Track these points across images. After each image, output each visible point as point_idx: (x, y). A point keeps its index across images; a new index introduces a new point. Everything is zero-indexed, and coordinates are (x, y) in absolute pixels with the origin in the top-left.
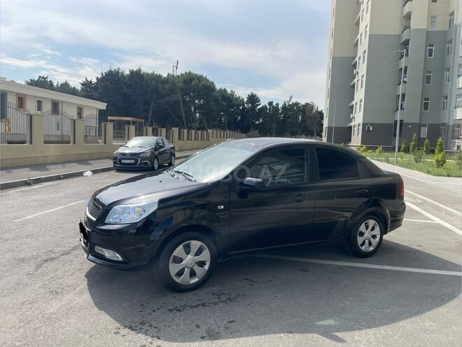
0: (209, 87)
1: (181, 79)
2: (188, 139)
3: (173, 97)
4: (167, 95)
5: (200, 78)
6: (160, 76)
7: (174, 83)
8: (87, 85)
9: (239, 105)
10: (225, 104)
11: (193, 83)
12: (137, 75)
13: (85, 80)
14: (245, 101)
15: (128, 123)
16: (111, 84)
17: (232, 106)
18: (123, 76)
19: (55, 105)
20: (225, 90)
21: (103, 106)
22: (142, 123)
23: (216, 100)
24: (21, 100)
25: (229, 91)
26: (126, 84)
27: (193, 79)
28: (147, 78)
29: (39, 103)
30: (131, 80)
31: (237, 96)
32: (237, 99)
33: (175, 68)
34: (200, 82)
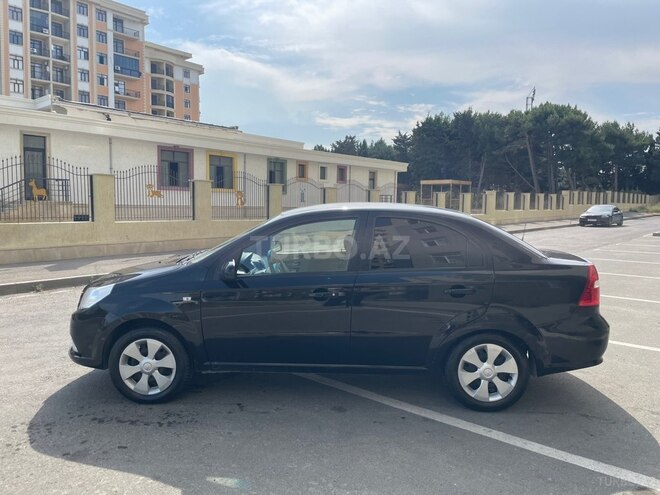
0: (579, 123)
1: (530, 116)
2: (546, 207)
3: (517, 145)
4: (508, 143)
5: (562, 111)
6: (497, 116)
7: (517, 124)
8: (401, 140)
9: (644, 147)
10: (612, 147)
11: (550, 119)
12: (465, 119)
13: (397, 135)
14: (654, 138)
15: (437, 188)
16: (428, 136)
17: (630, 149)
18: (446, 123)
19: (342, 171)
20: (616, 125)
21: (403, 167)
22: (468, 186)
23: (594, 141)
24: (302, 169)
25: (623, 125)
26: (448, 133)
27: (552, 113)
28: (478, 121)
29: (323, 171)
30: (456, 128)
31: (640, 132)
32: (639, 137)
33: (530, 100)
34: (562, 117)
